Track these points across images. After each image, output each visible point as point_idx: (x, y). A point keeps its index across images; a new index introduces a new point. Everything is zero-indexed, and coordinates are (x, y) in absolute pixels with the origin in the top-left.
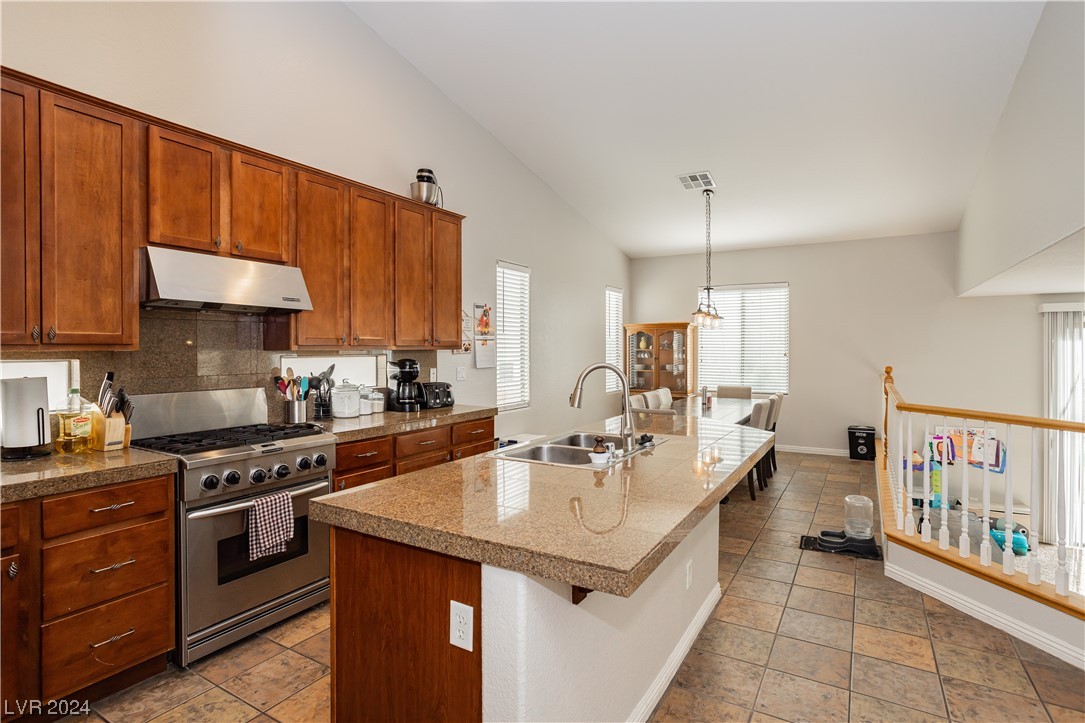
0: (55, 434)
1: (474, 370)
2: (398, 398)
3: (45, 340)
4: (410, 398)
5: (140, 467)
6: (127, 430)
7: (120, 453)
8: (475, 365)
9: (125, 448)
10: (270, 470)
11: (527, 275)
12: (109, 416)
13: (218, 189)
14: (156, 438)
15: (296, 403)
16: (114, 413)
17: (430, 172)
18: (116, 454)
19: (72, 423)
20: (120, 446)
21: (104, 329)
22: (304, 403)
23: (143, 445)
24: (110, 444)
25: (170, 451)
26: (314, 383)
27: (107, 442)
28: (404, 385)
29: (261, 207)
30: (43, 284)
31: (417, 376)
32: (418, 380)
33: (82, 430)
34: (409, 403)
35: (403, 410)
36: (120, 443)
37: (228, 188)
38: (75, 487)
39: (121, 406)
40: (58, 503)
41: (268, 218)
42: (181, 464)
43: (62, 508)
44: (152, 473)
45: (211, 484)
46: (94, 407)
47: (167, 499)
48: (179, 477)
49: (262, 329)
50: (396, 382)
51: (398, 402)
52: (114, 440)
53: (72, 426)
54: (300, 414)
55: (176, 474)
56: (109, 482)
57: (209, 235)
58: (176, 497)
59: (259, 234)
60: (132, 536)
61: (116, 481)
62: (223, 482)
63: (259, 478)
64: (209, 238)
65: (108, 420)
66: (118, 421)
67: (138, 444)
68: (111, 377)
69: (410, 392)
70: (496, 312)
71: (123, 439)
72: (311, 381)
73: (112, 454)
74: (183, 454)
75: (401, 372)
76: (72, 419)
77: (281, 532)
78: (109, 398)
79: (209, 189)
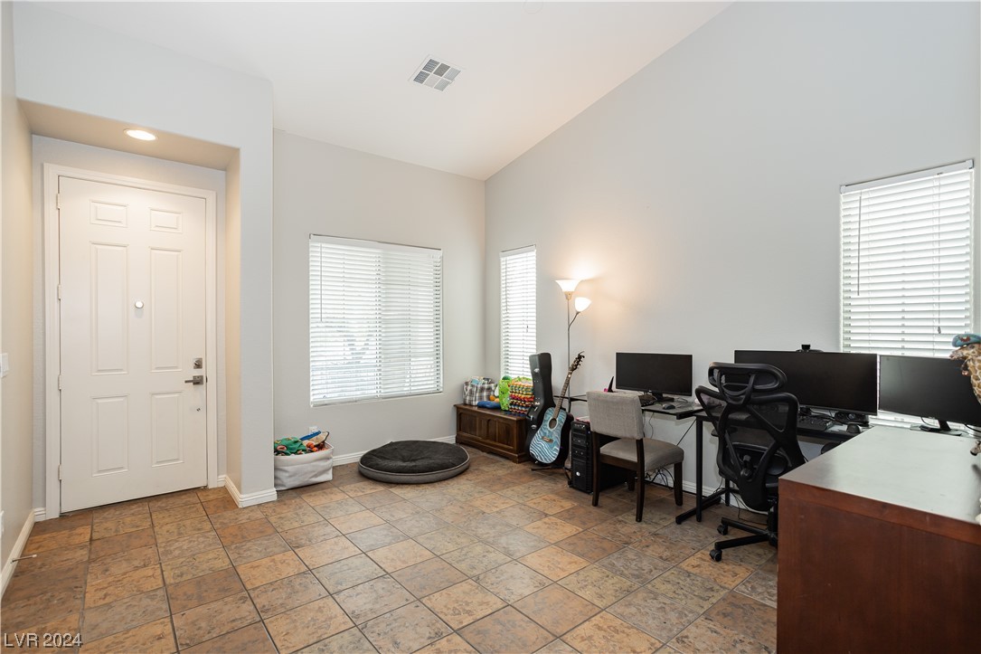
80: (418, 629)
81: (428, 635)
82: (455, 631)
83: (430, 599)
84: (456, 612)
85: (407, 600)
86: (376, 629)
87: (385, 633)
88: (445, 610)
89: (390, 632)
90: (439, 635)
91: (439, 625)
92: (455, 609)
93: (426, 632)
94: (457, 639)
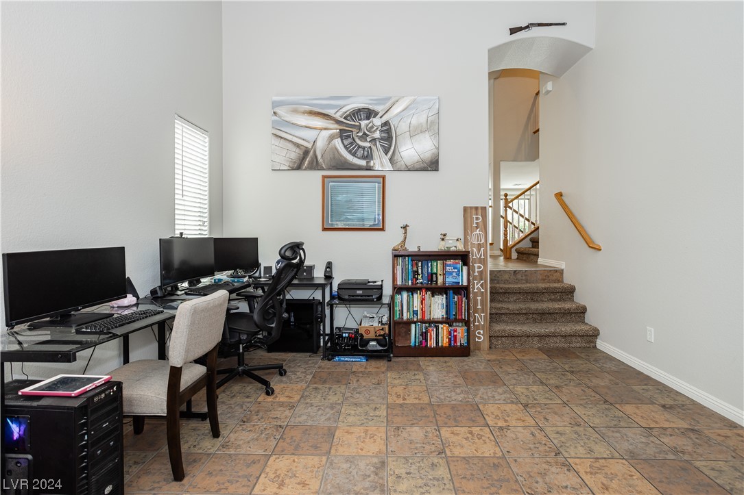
80: (514, 436)
81: (509, 431)
82: (489, 427)
83: (495, 453)
84: (480, 437)
85: (516, 461)
86: (547, 448)
87: (540, 443)
88: (487, 440)
89: (536, 442)
90: (501, 428)
91: (498, 433)
92: (479, 439)
93: (509, 434)
94: (490, 423)
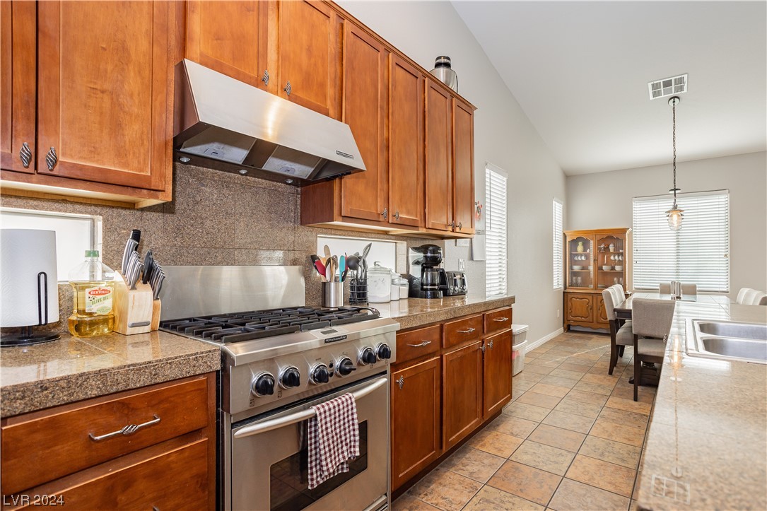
0: (65, 310)
1: (471, 262)
2: (422, 284)
3: (43, 167)
4: (433, 284)
5: (168, 361)
6: (155, 307)
7: (147, 337)
8: (471, 258)
9: (153, 331)
10: (331, 366)
11: (505, 179)
12: (134, 288)
13: (266, 15)
14: (190, 320)
15: (333, 284)
16: (140, 285)
17: (448, 58)
18: (141, 338)
19: (87, 295)
20: (147, 329)
21: (126, 165)
22: (341, 284)
23: (174, 328)
24: (134, 326)
25: (208, 336)
26: (351, 263)
27: (130, 322)
28: (427, 271)
29: (309, 50)
30: (41, 84)
31: (440, 262)
32: (442, 266)
33: (101, 307)
34: (431, 289)
35: (426, 297)
36: (147, 324)
37: (276, 19)
38: (64, 397)
39: (148, 275)
40: (32, 429)
41: (315, 65)
42: (225, 357)
43: (39, 437)
44: (186, 371)
45: (264, 388)
46: (117, 276)
47: (207, 409)
48: (222, 376)
49: (299, 202)
50: (419, 267)
51: (422, 289)
52: (139, 321)
53: (87, 300)
54: (337, 297)
55: (218, 372)
56: (121, 387)
57: (256, 68)
58: (218, 406)
59: (307, 81)
60: (156, 472)
61: (132, 386)
62: (278, 382)
63: (321, 377)
64: (256, 73)
65: (132, 293)
66: (145, 294)
67: (169, 326)
68: (137, 236)
69: (433, 279)
70: (485, 210)
71: (150, 319)
72: (348, 260)
73: (136, 339)
74: (227, 341)
75: (426, 257)
76: (87, 290)
77: (345, 448)
78: (134, 263)
79: (255, 13)
